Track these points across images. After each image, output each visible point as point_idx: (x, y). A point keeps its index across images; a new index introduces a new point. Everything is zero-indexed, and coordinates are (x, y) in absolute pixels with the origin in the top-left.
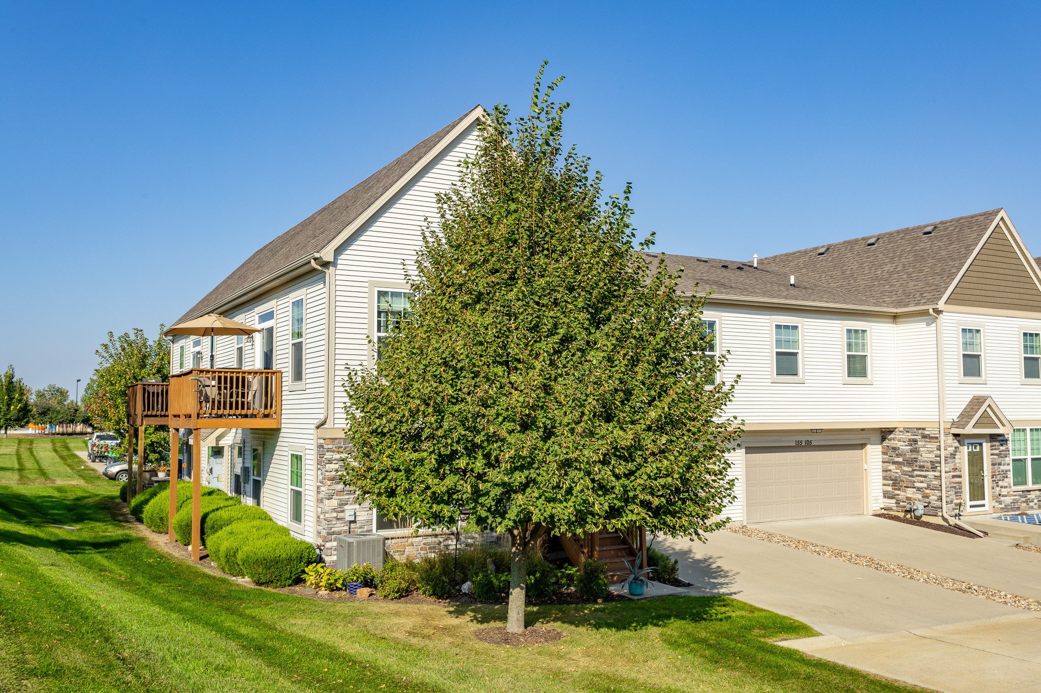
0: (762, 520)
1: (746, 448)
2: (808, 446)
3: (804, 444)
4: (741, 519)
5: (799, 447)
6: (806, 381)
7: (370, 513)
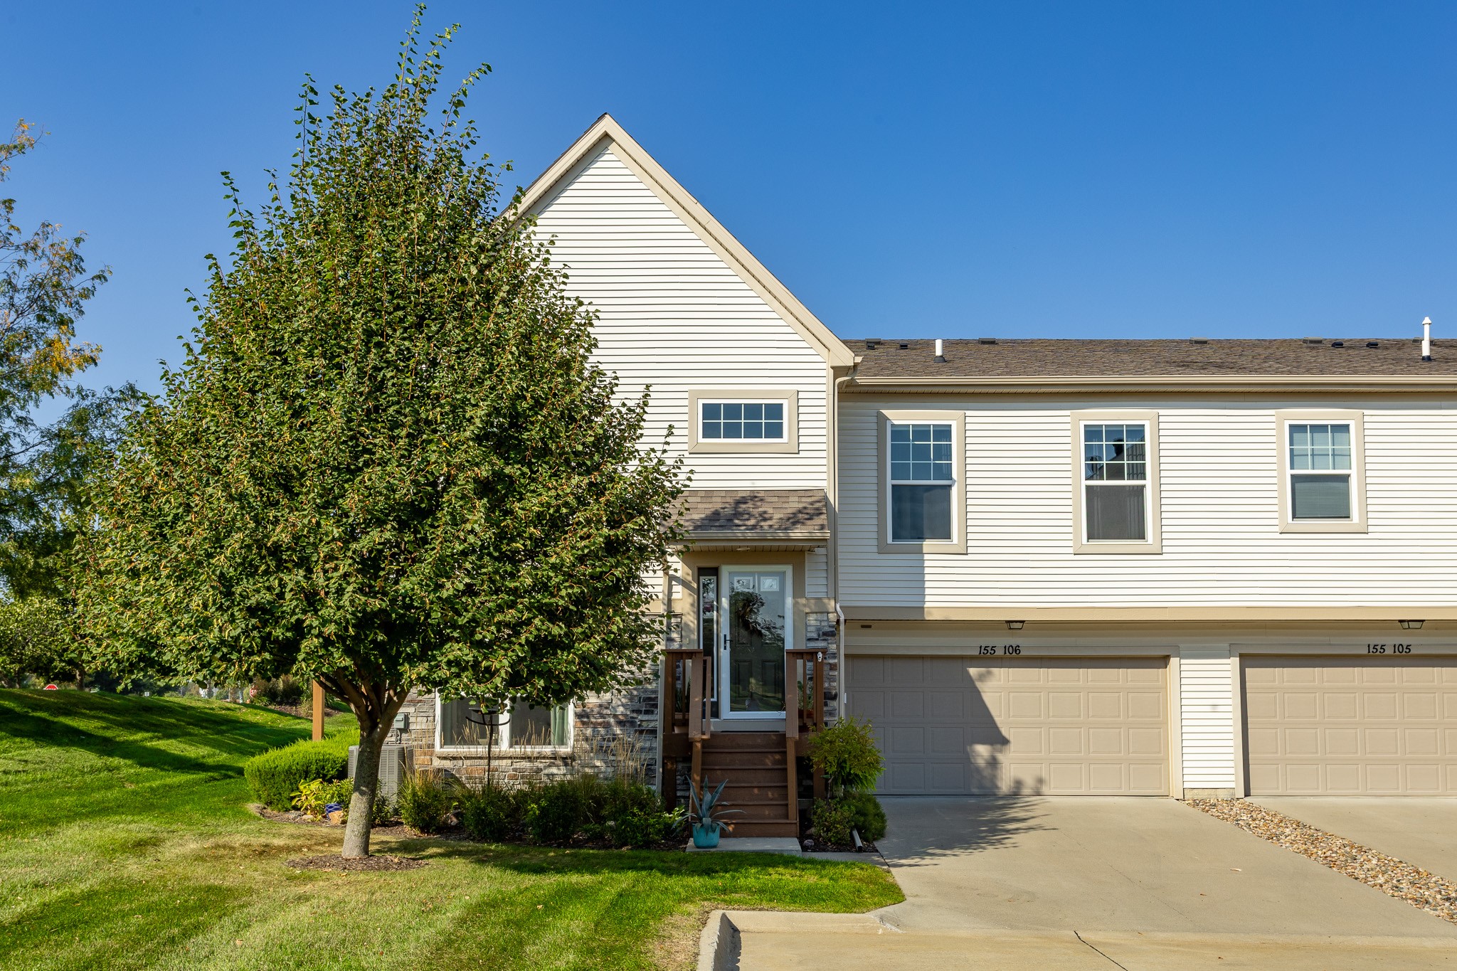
0: (1289, 792)
1: (1242, 656)
2: (1404, 657)
3: (1389, 651)
4: (1232, 785)
5: (1375, 657)
6: (1371, 529)
7: (431, 718)
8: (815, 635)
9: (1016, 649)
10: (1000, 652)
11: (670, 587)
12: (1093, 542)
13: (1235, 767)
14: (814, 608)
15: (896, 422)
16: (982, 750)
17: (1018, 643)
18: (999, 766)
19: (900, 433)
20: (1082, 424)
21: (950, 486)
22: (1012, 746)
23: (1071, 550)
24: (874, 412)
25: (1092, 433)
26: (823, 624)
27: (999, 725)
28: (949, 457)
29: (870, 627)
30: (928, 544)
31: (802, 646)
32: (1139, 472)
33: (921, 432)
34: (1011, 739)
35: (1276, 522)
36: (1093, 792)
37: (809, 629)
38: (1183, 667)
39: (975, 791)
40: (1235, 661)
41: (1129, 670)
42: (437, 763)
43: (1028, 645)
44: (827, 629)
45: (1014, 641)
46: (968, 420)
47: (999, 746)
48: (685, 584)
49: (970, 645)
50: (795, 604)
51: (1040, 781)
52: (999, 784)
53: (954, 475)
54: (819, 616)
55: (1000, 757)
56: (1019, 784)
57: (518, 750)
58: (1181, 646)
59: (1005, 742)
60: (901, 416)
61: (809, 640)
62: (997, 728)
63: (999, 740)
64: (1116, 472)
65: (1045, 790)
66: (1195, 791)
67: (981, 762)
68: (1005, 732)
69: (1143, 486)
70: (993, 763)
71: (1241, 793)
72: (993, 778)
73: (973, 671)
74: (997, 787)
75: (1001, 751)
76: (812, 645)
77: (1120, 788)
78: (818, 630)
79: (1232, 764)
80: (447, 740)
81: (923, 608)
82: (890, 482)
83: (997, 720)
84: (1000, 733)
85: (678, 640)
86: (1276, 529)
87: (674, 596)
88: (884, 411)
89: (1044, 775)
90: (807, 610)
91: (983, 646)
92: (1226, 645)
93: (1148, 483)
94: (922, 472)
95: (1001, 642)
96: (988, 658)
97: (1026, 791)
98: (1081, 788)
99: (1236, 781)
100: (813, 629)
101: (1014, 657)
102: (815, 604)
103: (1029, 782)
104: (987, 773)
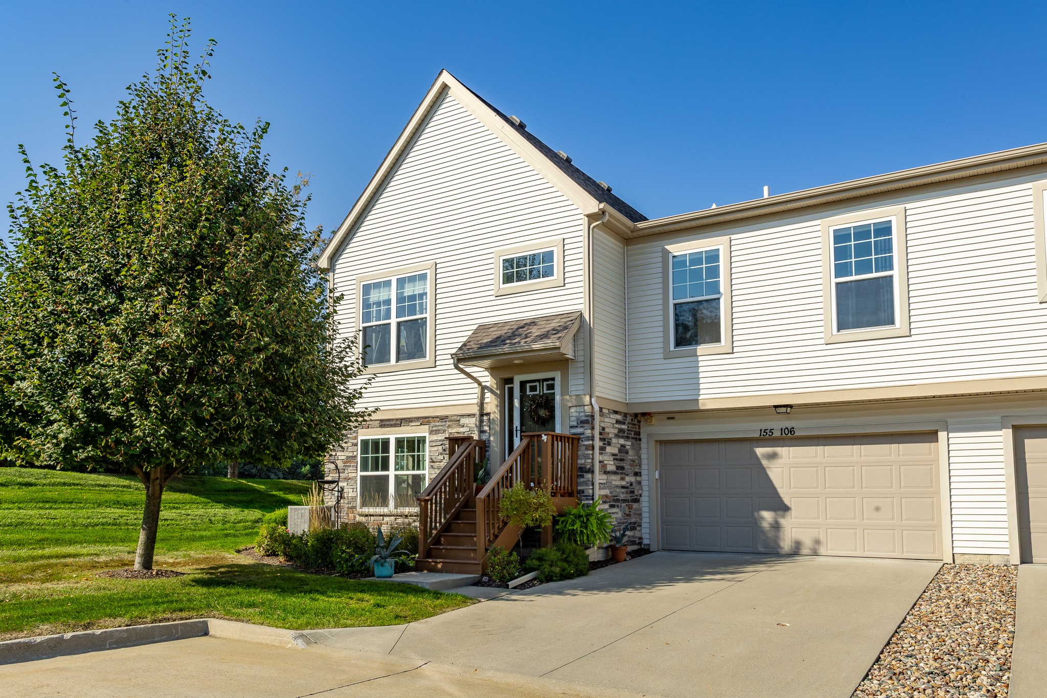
7: (355, 490)
8: (575, 424)
9: (791, 431)
10: (777, 434)
11: (483, 394)
12: (843, 332)
13: (1010, 535)
14: (574, 403)
15: (675, 254)
16: (767, 516)
17: (793, 426)
18: (782, 530)
19: (679, 262)
20: (832, 229)
21: (719, 299)
22: (793, 512)
23: (822, 341)
24: (660, 249)
25: (841, 236)
26: (581, 414)
27: (782, 495)
28: (718, 276)
29: (673, 418)
30: (701, 349)
31: (567, 432)
32: (887, 264)
33: (696, 259)
34: (793, 507)
35: (1035, 293)
36: (866, 554)
37: (571, 419)
38: (951, 441)
39: (761, 549)
40: (1008, 433)
41: (901, 445)
42: (358, 519)
43: (801, 426)
44: (584, 418)
45: (789, 424)
46: (733, 242)
47: (780, 513)
48: (492, 391)
49: (752, 429)
50: (562, 400)
51: (818, 542)
52: (782, 544)
53: (722, 290)
54: (578, 409)
55: (782, 521)
56: (798, 545)
57: (400, 510)
58: (949, 420)
59: (786, 509)
60: (680, 248)
61: (571, 427)
62: (780, 498)
63: (782, 508)
64: (864, 267)
65: (822, 550)
66: (966, 556)
67: (765, 525)
68: (787, 501)
69: (891, 277)
70: (776, 526)
71: (1016, 559)
72: (777, 538)
73: (760, 451)
74: (779, 547)
75: (783, 517)
76: (574, 431)
77: (894, 551)
78: (578, 419)
79: (1006, 531)
80: (364, 504)
81: (698, 400)
82: (672, 302)
83: (780, 491)
84: (782, 502)
85: (488, 431)
86: (1036, 299)
87: (487, 400)
88: (667, 247)
89: (822, 538)
90: (570, 405)
91: (763, 429)
92: (998, 418)
93: (896, 273)
94: (697, 290)
95: (777, 425)
96: (767, 438)
97: (804, 551)
98: (856, 550)
99: (1010, 548)
100: (574, 419)
101: (790, 438)
102: (576, 399)
103: (807, 542)
104: (771, 534)
